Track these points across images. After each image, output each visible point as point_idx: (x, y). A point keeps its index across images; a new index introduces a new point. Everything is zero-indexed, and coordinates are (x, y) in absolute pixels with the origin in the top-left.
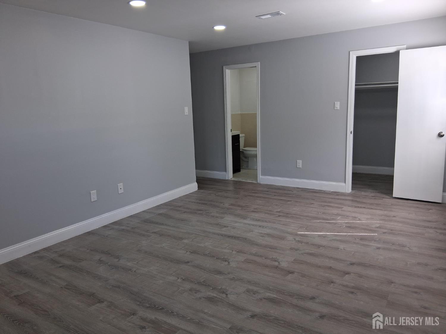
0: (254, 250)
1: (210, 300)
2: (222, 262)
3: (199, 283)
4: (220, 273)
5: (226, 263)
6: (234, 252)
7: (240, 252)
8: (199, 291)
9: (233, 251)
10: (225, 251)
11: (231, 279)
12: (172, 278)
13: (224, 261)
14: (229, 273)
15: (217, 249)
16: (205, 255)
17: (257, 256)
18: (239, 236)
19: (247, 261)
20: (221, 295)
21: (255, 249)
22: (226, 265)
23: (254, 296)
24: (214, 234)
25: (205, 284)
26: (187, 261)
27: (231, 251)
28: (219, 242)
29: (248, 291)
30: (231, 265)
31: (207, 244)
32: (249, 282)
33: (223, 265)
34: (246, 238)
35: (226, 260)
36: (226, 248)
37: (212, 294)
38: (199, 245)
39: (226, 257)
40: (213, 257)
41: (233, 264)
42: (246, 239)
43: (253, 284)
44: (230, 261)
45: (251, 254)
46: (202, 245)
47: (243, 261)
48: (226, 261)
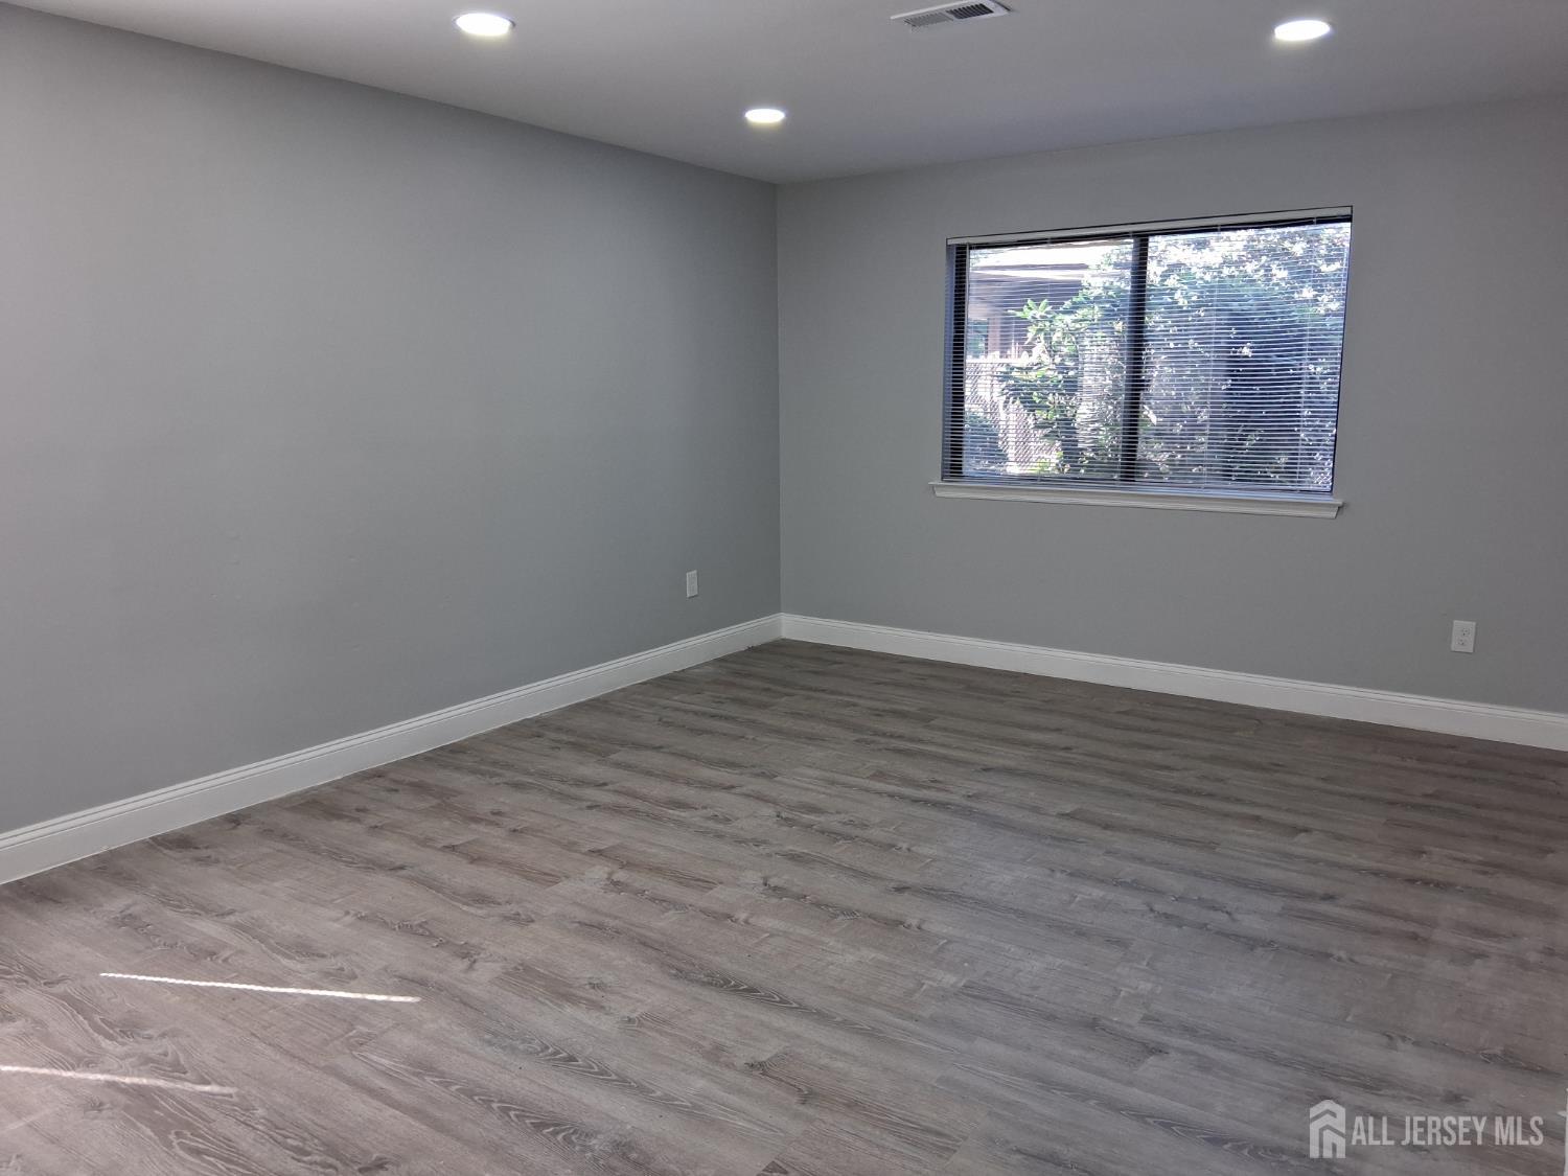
0: (664, 923)
1: (813, 809)
2: (786, 886)
3: (848, 837)
4: (794, 858)
5: (773, 882)
6: (743, 916)
7: (721, 917)
8: (844, 823)
9: (746, 922)
10: (777, 922)
11: (764, 843)
12: (926, 850)
13: (781, 889)
14: (769, 855)
15: (805, 932)
16: (850, 912)
17: (664, 901)
18: (707, 994)
19: (705, 884)
20: (790, 816)
21: (661, 924)
22: (775, 876)
23: (717, 813)
24: (821, 1017)
25: (833, 836)
26: (906, 894)
27: (751, 920)
28: (799, 967)
29: (727, 820)
30: (760, 874)
31: (850, 958)
32: (719, 836)
33: (786, 877)
34: (678, 978)
36: (772, 936)
37: (812, 817)
38: (881, 956)
39: (774, 901)
40: (817, 904)
41: (752, 877)
42: (681, 975)
43: (709, 833)
44: (762, 888)
45: (684, 907)
46: (869, 954)
47: (719, 886)
48: (775, 888)
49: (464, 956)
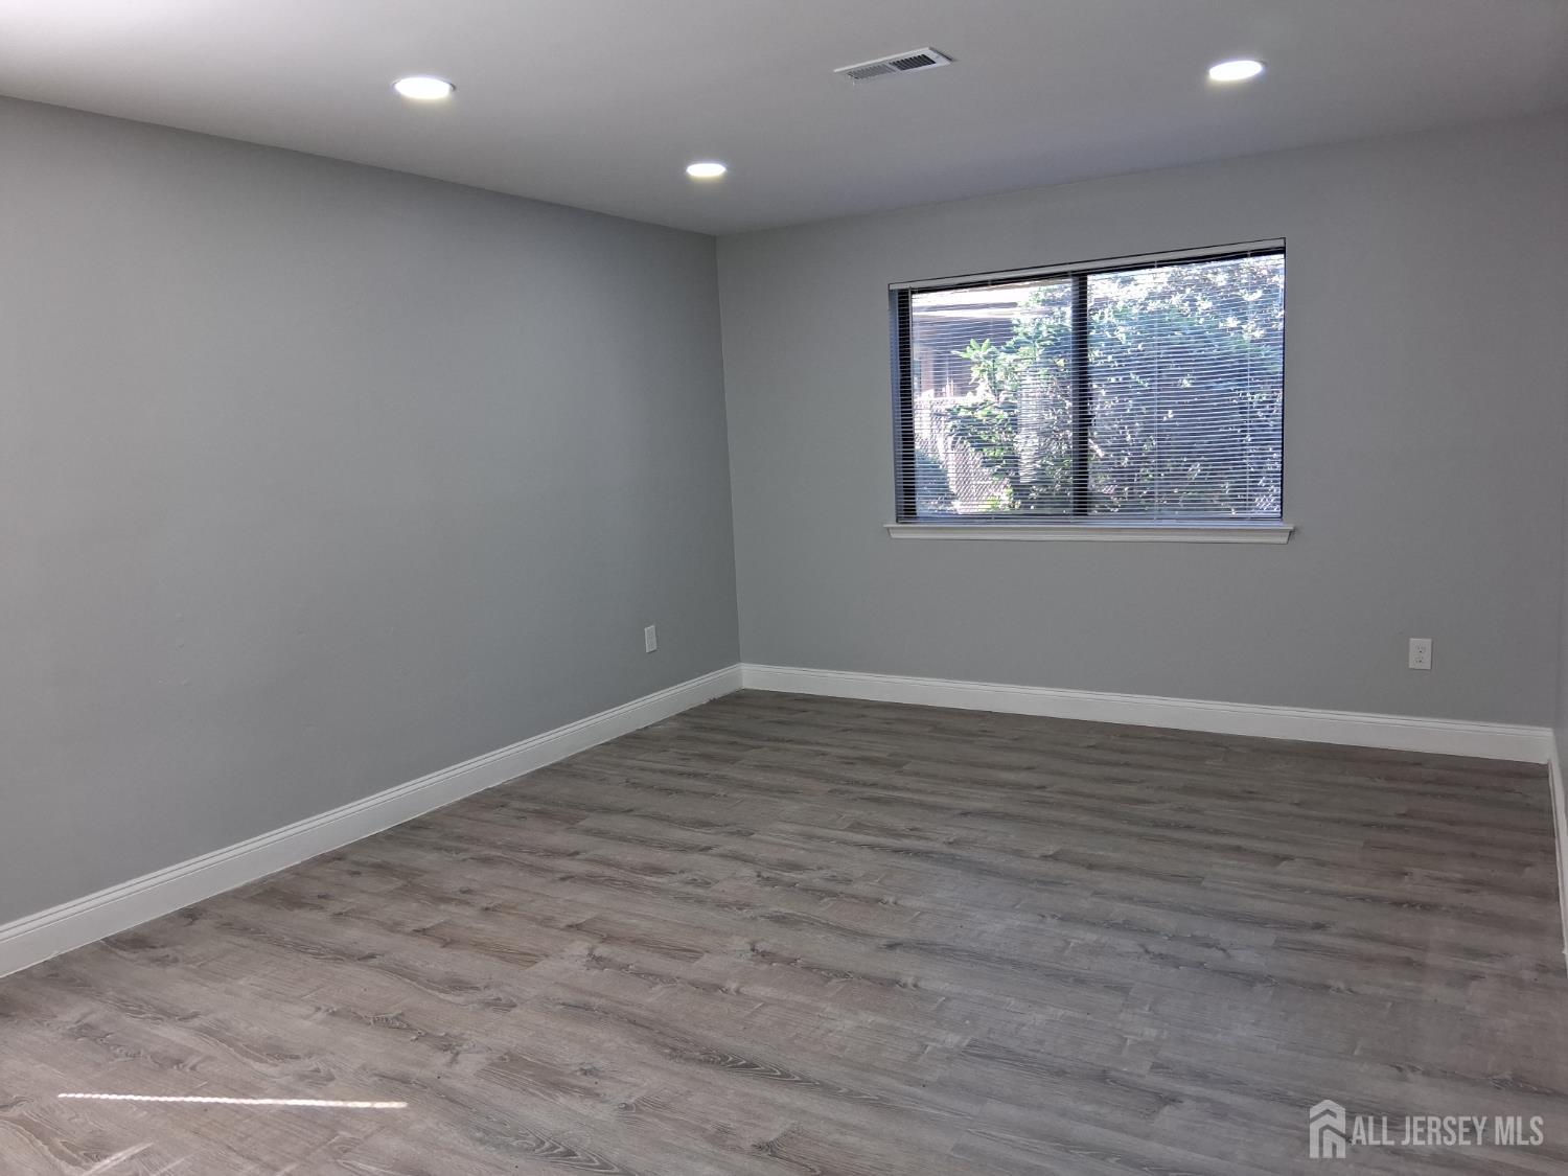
0: (652, 999)
1: (794, 867)
2: (774, 951)
3: (833, 894)
4: (780, 920)
5: (760, 947)
6: (733, 986)
7: (711, 989)
8: (827, 880)
9: (738, 991)
10: (769, 990)
11: (747, 905)
12: (912, 902)
13: (769, 953)
14: (754, 919)
15: (799, 998)
16: (843, 974)
17: (650, 975)
18: (704, 1073)
19: (691, 954)
20: (771, 875)
21: (649, 1000)
22: (763, 940)
23: (695, 877)
24: (826, 1089)
25: (818, 894)
26: (898, 951)
27: (742, 990)
28: (798, 1036)
29: (706, 884)
30: (746, 940)
31: (848, 1024)
32: (700, 901)
33: (774, 941)
34: (673, 1058)
35: (763, 956)
36: (765, 1005)
37: (794, 875)
38: (880, 1019)
39: (764, 967)
40: (808, 968)
41: (740, 943)
42: (676, 1053)
43: (690, 898)
44: (750, 954)
45: (671, 980)
46: (868, 1018)
47: (706, 955)
48: (764, 954)
49: (446, 1048)
